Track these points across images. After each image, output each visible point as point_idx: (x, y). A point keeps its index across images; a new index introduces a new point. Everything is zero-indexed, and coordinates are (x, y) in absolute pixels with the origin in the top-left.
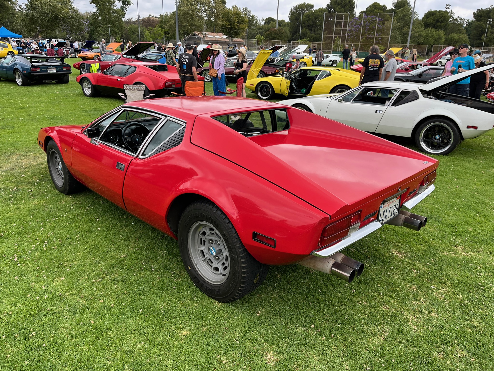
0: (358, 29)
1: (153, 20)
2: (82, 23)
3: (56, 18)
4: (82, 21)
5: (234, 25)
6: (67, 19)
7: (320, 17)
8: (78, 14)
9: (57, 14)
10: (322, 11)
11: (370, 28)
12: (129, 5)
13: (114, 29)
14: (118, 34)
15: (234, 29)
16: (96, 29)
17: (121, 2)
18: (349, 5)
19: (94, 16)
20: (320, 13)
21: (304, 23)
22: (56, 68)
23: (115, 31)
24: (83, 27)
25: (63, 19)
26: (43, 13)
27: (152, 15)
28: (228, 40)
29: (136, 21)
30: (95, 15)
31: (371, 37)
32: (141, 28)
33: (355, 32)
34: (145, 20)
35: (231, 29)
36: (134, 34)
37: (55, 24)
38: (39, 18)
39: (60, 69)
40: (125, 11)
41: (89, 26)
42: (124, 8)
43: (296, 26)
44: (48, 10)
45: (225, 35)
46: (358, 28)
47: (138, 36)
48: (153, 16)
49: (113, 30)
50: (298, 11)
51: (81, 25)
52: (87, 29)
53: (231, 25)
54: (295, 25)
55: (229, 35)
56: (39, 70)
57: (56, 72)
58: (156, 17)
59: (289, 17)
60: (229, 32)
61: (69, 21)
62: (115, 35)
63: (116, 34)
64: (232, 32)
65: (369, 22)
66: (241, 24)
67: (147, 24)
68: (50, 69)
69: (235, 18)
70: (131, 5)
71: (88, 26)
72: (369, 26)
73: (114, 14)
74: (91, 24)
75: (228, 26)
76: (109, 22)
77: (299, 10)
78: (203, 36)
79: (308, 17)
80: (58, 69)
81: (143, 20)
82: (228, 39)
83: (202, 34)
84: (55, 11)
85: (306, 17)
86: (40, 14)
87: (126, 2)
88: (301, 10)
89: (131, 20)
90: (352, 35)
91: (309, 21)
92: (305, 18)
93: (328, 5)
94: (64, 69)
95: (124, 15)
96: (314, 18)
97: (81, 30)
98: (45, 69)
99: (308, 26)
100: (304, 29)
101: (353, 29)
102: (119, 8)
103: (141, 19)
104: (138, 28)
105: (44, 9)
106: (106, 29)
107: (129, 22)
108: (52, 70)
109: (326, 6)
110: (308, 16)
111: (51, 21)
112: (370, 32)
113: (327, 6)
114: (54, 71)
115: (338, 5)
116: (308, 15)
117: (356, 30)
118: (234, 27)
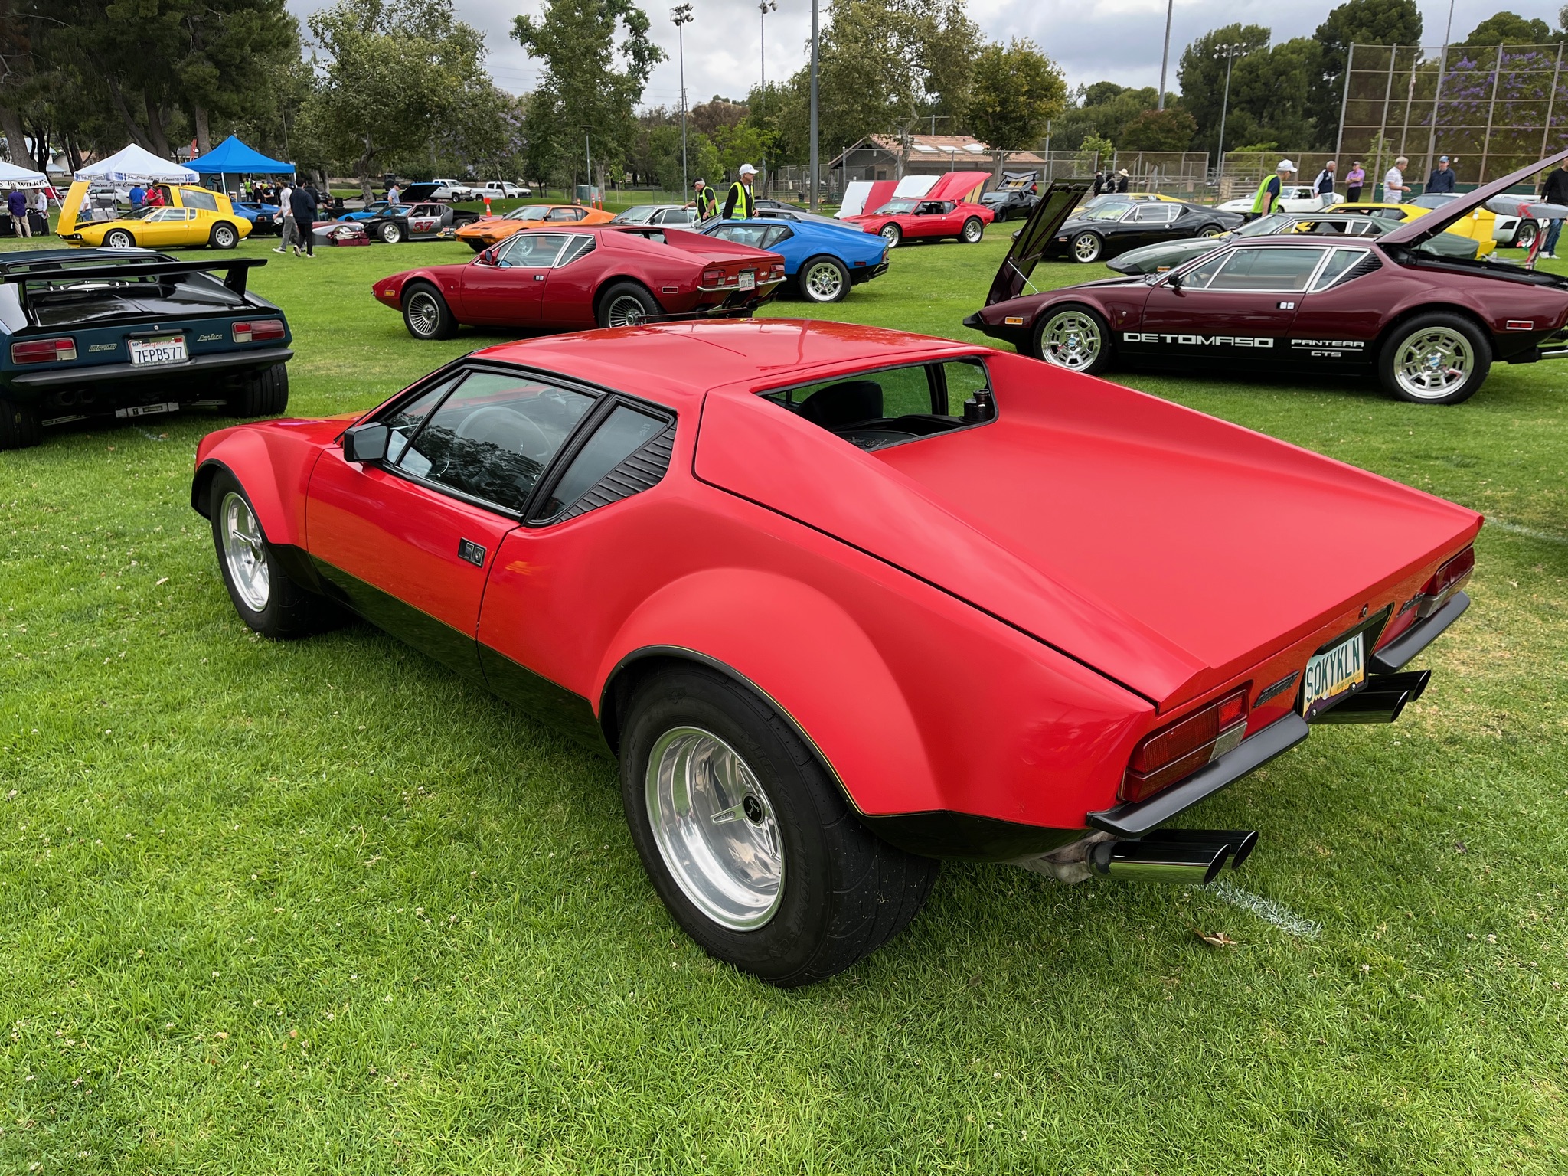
0: (1475, 102)
1: (727, 109)
2: (502, 122)
3: (422, 109)
4: (503, 115)
5: (1016, 104)
6: (454, 110)
7: (1295, 69)
8: (489, 95)
9: (421, 96)
10: (1301, 49)
11: (1523, 96)
12: (654, 62)
13: (602, 139)
14: (616, 155)
15: (1015, 120)
16: (545, 140)
17: (631, 52)
18: (1400, 25)
19: (542, 99)
20: (1294, 56)
21: (1235, 92)
22: (186, 331)
23: (605, 146)
24: (505, 136)
25: (443, 110)
26: (380, 94)
27: (723, 97)
28: (990, 159)
29: (676, 115)
30: (542, 93)
31: (1530, 129)
32: (688, 134)
33: (1466, 112)
34: (703, 110)
35: (1003, 117)
36: (667, 153)
37: (418, 128)
38: (365, 108)
39: (213, 337)
40: (642, 81)
41: (525, 131)
42: (638, 71)
43: (1206, 103)
44: (393, 83)
45: (979, 138)
46: (1477, 96)
47: (680, 160)
48: (727, 100)
49: (600, 143)
50: (1215, 52)
51: (498, 128)
52: (520, 142)
53: (1003, 103)
54: (1202, 100)
55: (995, 140)
56: (67, 355)
57: (191, 356)
58: (734, 102)
59: (1179, 74)
60: (997, 129)
61: (461, 116)
62: (606, 158)
63: (612, 154)
64: (1005, 129)
65: (1518, 76)
66: (1040, 98)
67: (707, 121)
68: (145, 339)
69: (1021, 78)
70: (661, 61)
71: (520, 130)
72: (1520, 91)
73: (606, 86)
74: (529, 125)
75: (993, 107)
76: (586, 115)
77: (1221, 48)
78: (901, 147)
79: (1251, 73)
80: (203, 338)
81: (697, 110)
82: (990, 155)
83: (901, 141)
84: (417, 84)
85: (1241, 70)
86: (367, 95)
87: (646, 53)
88: (1227, 50)
89: (658, 112)
90: (1450, 122)
91: (1254, 85)
92: (1239, 74)
93: (1320, 30)
94: (242, 338)
95: (637, 92)
96: (1274, 74)
97: (500, 144)
98: (113, 346)
99: (1250, 101)
100: (1236, 112)
101: (1455, 102)
102: (625, 71)
103: (690, 109)
104: (681, 134)
105: (383, 78)
106: (578, 141)
107: (655, 119)
108: (161, 346)
109: (1315, 33)
110: (1251, 69)
111: (406, 119)
112: (1523, 113)
113: (1318, 30)
114: (172, 352)
115: (1360, 26)
116: (1250, 64)
117: (1468, 105)
118: (1013, 111)
